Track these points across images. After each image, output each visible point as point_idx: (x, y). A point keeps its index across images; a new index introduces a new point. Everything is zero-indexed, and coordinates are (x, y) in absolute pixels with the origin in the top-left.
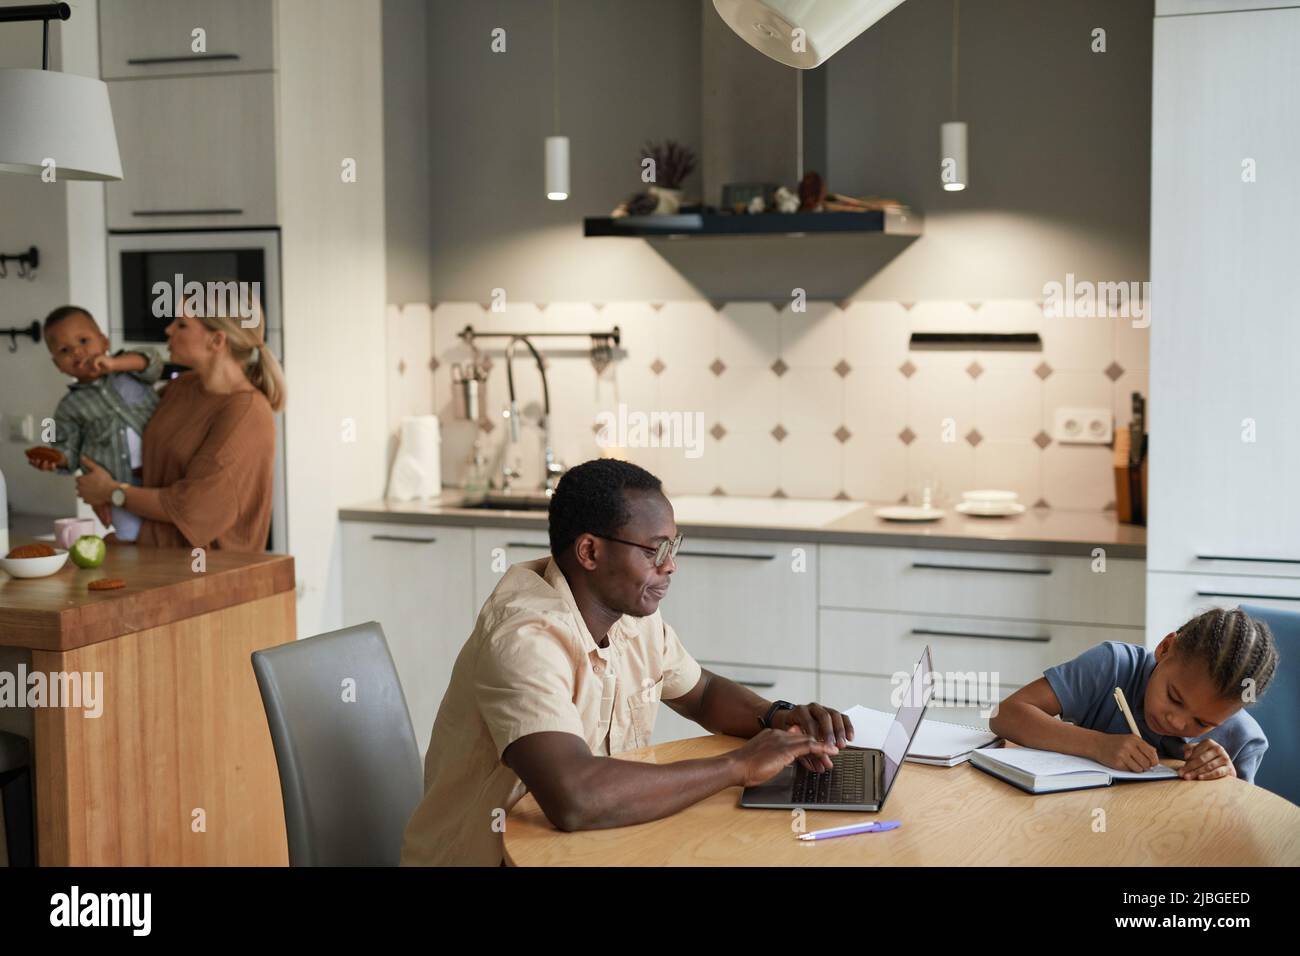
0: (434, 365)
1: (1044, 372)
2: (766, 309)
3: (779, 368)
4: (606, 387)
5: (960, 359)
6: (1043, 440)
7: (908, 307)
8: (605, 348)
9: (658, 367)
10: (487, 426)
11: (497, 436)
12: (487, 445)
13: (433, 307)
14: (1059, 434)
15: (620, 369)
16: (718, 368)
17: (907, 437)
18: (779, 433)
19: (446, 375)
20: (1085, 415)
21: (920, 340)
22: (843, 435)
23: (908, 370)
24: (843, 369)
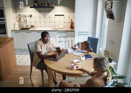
0: (16, 17)
1: (64, 18)
2: (44, 13)
3: (45, 17)
4: (31, 19)
5: (58, 17)
6: (64, 22)
7: (54, 13)
8: (31, 16)
9: (35, 17)
10: (21, 22)
11: (22, 23)
12: (22, 24)
13: (16, 13)
14: (65, 22)
15: (32, 18)
16: (40, 17)
17: (55, 22)
18: (45, 22)
19: (18, 18)
20: (67, 21)
21: (55, 15)
22: (50, 22)
23: (55, 17)
24: (50, 17)
